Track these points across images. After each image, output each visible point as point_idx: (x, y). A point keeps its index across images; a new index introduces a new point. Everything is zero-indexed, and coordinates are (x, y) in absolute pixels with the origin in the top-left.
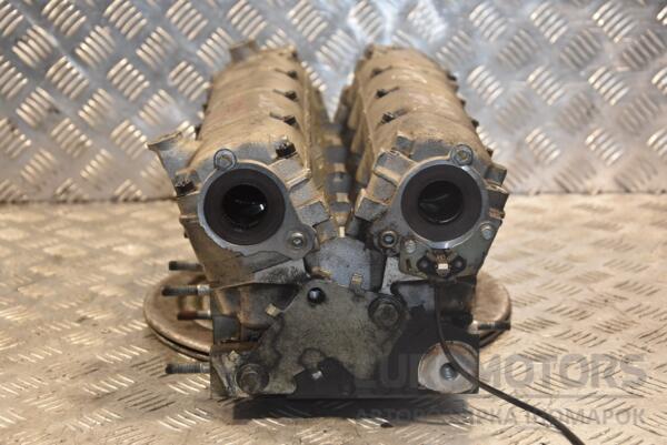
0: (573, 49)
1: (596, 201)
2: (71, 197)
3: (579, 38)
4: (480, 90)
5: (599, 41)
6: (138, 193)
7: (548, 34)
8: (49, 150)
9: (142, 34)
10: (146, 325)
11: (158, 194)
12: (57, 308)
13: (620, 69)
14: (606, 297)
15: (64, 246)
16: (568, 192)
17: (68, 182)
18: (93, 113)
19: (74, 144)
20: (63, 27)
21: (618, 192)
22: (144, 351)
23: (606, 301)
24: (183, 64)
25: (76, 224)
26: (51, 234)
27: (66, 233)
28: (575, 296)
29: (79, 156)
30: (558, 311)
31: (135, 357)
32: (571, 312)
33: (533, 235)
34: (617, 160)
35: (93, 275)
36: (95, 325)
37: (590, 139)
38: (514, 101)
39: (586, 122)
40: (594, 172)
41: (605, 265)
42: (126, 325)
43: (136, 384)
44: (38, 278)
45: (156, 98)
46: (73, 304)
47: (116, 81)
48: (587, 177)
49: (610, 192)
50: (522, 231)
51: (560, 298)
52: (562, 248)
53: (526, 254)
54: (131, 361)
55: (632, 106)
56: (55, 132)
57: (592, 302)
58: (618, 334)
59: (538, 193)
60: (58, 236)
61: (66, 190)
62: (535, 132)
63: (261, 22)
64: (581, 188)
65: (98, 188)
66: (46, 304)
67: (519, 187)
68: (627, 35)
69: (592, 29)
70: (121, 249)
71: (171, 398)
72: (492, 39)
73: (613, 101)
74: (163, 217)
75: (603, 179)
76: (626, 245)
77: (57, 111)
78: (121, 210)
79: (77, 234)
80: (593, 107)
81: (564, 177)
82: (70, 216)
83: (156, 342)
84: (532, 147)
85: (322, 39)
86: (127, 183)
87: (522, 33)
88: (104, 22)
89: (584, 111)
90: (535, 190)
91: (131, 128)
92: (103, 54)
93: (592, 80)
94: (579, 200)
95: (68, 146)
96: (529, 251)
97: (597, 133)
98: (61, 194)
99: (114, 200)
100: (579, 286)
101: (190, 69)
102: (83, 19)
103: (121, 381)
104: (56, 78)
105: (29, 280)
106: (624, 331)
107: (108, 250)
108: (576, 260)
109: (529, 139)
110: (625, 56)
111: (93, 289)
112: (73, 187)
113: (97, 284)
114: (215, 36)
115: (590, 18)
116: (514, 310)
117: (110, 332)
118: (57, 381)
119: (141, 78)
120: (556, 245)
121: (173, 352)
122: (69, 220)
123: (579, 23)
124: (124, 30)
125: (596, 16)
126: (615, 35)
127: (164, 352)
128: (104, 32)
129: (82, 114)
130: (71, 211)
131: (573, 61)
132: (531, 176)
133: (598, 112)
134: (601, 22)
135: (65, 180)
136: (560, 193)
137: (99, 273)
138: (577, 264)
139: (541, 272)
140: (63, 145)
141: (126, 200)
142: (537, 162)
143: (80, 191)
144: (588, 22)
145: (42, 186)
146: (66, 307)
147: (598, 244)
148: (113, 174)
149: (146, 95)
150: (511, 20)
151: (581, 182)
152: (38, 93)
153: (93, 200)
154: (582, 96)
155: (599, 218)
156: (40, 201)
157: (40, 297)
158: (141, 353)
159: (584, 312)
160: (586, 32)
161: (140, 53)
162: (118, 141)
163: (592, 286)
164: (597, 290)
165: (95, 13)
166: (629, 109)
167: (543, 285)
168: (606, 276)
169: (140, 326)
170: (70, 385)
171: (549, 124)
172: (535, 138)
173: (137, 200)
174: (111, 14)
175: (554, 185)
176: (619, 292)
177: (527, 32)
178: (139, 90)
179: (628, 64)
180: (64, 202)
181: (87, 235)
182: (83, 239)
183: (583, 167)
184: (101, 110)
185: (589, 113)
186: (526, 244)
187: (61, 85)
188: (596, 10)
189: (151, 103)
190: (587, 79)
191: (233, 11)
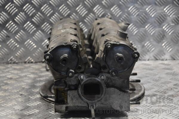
0: (158, 19)
1: (166, 62)
2: (13, 62)
3: (160, 15)
4: (132, 31)
5: (166, 16)
6: (32, 60)
7: (151, 14)
8: (6, 48)
9: (34, 14)
10: (40, 96)
11: (38, 61)
12: (13, 92)
13: (172, 24)
14: (171, 88)
15: (12, 75)
16: (157, 60)
17: (12, 57)
18: (19, 37)
19: (14, 46)
20: (11, 13)
21: (172, 60)
22: (41, 103)
23: (171, 89)
24: (46, 23)
25: (15, 69)
26: (8, 72)
27: (13, 71)
28: (162, 88)
29: (15, 50)
30: (158, 92)
31: (38, 105)
32: (162, 92)
33: (148, 71)
34: (171, 51)
35: (23, 83)
36: (25, 96)
37: (163, 44)
38: (141, 33)
39: (162, 40)
40: (165, 54)
41: (170, 79)
42: (34, 96)
43: (40, 112)
44: (6, 84)
45: (38, 33)
46: (18, 91)
47: (26, 28)
48: (163, 56)
49: (169, 60)
50: (145, 70)
51: (158, 88)
52: (157, 75)
53: (147, 77)
54: (37, 106)
55: (175, 35)
56: (8, 43)
57: (167, 89)
58: (176, 98)
59: (148, 60)
60: (10, 73)
61: (11, 60)
62: (148, 42)
63: (68, 11)
64: (161, 59)
65: (20, 59)
66: (10, 91)
67: (143, 58)
68: (174, 15)
69: (164, 13)
70: (29, 76)
71: (50, 115)
72: (135, 16)
73: (170, 34)
74: (40, 67)
75: (167, 56)
76: (176, 74)
77: (9, 37)
78: (27, 65)
79: (16, 72)
80: (164, 35)
81: (156, 55)
82: (13, 67)
83: (43, 100)
84: (147, 47)
85: (86, 16)
86: (29, 57)
87: (144, 14)
88: (23, 11)
89: (161, 36)
90: (147, 59)
91: (30, 42)
92: (22, 20)
93: (164, 27)
94: (161, 62)
95: (12, 47)
96: (148, 75)
97: (165, 43)
98: (10, 61)
99: (25, 63)
100: (163, 85)
101: (48, 24)
102: (17, 10)
103: (35, 111)
104: (9, 27)
105: (4, 84)
106: (177, 97)
107: (26, 76)
108: (161, 78)
109: (146, 44)
110: (173, 21)
111: (23, 86)
112: (13, 59)
113: (24, 85)
114: (55, 15)
115: (163, 10)
116: (146, 91)
117: (30, 98)
118: (17, 111)
119: (33, 27)
120: (155, 74)
121: (49, 103)
122: (13, 68)
123: (160, 11)
124: (29, 13)
125: (165, 9)
126: (170, 15)
127: (46, 103)
128: (23, 14)
129: (16, 37)
130: (13, 66)
131: (158, 22)
132: (147, 55)
133: (166, 37)
134: (166, 11)
135: (11, 57)
136: (155, 60)
137: (24, 82)
138: (162, 79)
139: (152, 81)
140: (10, 47)
141: (29, 63)
142: (148, 51)
143: (15, 60)
144: (163, 11)
145: (4, 59)
146: (16, 91)
147: (167, 74)
148: (25, 55)
149: (35, 32)
150: (141, 10)
151: (161, 57)
152: (3, 32)
153: (19, 63)
154: (161, 32)
155: (167, 67)
156: (3, 63)
157: (8, 89)
158: (40, 104)
159: (165, 92)
160: (162, 14)
161: (33, 20)
162: (27, 45)
163: (167, 85)
164: (168, 86)
165: (20, 9)
166: (175, 36)
167: (153, 85)
168: (170, 82)
169: (39, 96)
170: (20, 112)
171: (152, 40)
172: (147, 44)
173: (32, 62)
174: (25, 9)
175: (153, 58)
176: (175, 87)
177: (145, 14)
178: (33, 31)
179: (174, 23)
180: (11, 63)
181: (19, 72)
182: (18, 73)
183: (161, 52)
184: (22, 37)
185: (163, 37)
186: (146, 74)
187: (10, 29)
188: (165, 8)
189: (36, 34)
190: (162, 27)
191: (60, 8)
